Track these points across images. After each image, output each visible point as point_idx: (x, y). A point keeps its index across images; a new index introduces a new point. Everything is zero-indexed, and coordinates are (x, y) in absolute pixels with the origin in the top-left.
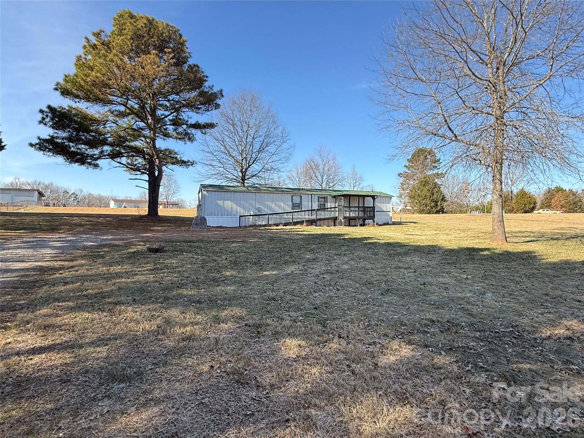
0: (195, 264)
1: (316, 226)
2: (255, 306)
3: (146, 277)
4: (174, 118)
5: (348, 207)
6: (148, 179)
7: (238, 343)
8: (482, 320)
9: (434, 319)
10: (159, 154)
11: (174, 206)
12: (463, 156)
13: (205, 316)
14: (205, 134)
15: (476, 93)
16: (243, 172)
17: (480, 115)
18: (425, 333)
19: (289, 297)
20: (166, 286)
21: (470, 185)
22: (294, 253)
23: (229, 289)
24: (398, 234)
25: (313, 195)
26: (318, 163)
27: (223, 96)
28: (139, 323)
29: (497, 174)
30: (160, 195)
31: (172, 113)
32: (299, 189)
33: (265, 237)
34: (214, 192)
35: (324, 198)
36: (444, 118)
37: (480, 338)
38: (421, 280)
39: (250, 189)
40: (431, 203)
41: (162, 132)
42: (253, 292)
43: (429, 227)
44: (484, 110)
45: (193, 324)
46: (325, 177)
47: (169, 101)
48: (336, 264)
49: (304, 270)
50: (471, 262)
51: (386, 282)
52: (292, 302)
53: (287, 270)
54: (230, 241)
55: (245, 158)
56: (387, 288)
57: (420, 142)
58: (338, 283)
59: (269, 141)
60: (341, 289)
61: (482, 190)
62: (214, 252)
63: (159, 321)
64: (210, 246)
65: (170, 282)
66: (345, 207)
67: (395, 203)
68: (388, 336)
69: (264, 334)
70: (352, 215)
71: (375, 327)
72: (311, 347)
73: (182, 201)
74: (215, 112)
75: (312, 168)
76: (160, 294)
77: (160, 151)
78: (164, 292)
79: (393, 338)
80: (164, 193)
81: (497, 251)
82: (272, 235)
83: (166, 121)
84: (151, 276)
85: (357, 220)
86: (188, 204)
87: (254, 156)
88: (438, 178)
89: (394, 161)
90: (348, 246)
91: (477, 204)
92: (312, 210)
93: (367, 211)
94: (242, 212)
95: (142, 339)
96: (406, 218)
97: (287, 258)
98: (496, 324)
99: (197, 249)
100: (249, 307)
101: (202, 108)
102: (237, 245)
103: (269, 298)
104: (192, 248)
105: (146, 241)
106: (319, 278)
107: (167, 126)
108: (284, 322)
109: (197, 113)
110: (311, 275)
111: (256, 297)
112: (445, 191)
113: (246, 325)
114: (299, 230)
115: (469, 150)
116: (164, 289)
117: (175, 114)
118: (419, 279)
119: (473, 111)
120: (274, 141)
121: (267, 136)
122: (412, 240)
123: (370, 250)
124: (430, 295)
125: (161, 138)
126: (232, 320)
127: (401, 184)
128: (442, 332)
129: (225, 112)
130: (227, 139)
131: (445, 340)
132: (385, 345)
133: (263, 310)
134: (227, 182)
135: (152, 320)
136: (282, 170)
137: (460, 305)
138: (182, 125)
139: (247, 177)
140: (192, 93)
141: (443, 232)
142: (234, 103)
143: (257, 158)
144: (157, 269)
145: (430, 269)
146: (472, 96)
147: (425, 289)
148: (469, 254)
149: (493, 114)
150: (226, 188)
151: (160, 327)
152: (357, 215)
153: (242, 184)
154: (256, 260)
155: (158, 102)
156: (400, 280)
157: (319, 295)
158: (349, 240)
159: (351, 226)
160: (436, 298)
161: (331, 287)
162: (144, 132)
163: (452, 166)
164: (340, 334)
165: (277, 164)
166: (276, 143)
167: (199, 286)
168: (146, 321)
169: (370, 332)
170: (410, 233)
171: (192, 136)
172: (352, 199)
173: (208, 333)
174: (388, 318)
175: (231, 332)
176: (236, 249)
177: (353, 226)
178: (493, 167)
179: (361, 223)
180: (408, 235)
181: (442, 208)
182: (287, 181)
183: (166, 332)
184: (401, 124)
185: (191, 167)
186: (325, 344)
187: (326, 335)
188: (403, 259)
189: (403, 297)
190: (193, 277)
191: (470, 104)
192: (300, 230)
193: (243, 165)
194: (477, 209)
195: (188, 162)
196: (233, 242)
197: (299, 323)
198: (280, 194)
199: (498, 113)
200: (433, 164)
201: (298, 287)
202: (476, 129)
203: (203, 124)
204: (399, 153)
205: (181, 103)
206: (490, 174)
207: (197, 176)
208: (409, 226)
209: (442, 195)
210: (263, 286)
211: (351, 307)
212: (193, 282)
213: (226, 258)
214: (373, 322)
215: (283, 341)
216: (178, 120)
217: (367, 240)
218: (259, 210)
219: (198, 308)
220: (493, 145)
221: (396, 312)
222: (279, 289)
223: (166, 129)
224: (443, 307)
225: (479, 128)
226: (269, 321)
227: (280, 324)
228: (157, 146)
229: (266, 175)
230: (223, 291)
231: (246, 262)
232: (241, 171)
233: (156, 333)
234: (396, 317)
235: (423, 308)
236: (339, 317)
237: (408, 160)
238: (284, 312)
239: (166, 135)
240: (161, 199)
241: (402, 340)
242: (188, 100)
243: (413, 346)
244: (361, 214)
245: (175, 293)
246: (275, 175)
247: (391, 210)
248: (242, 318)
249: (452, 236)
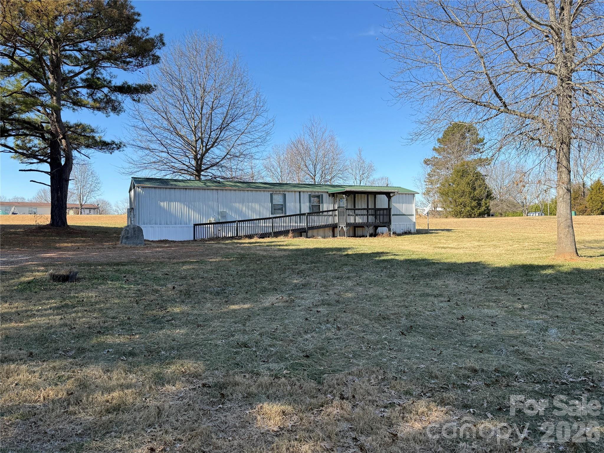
0: (125, 297)
1: (307, 237)
2: (218, 357)
3: (49, 320)
4: (89, 76)
5: (352, 209)
6: (49, 171)
7: (193, 412)
8: (544, 367)
9: (477, 368)
10: (66, 132)
11: (92, 211)
12: (515, 134)
13: (141, 375)
14: (139, 101)
15: (533, 44)
16: (198, 160)
17: (538, 75)
18: (464, 387)
19: (267, 341)
20: (81, 332)
21: (527, 175)
22: (275, 277)
23: (178, 333)
24: (425, 247)
25: (301, 193)
26: (309, 146)
27: (163, 44)
28: (39, 389)
29: (564, 159)
30: (69, 194)
31: (85, 69)
32: (280, 185)
33: (233, 254)
34: (153, 189)
35: (318, 197)
36: (489, 78)
37: (540, 392)
38: (458, 313)
39: (208, 184)
40: (471, 202)
41: (70, 98)
42: (214, 336)
43: (469, 236)
44: (545, 69)
45: (122, 387)
46: (318, 167)
47: (80, 50)
48: (337, 291)
49: (289, 301)
50: (528, 286)
51: (408, 316)
52: (272, 349)
53: (266, 302)
54: (179, 263)
55: (200, 138)
56: (409, 325)
57: (454, 114)
58: (339, 319)
59: (236, 113)
60: (343, 327)
61: (543, 183)
62: (156, 279)
63: (70, 385)
64: (149, 270)
65: (86, 326)
66: (348, 209)
67: (420, 203)
68: (411, 395)
69: (230, 397)
70: (359, 220)
71: (393, 382)
72: (301, 414)
73: (104, 202)
74: (151, 69)
75: (300, 153)
76: (71, 345)
77: (68, 127)
78: (77, 341)
79: (419, 397)
80: (76, 191)
81: (565, 269)
82: (242, 252)
83: (77, 82)
84: (57, 317)
85: (366, 227)
86: (114, 208)
87: (213, 135)
88: (481, 165)
89: (418, 142)
90: (352, 265)
91: (537, 202)
92: (300, 215)
93: (379, 215)
94: (197, 218)
95: (43, 414)
96: (436, 224)
97: (265, 284)
98: (563, 372)
99: (128, 276)
100: (208, 358)
101: (132, 62)
102: (191, 267)
103: (238, 344)
104: (121, 274)
105: (48, 264)
106: (311, 312)
107: (78, 90)
108: (261, 379)
109: (125, 70)
110: (300, 308)
111: (219, 342)
112: (491, 184)
113: (204, 385)
114: (282, 243)
115: (524, 125)
116: (78, 337)
117: (90, 71)
118: (455, 311)
119: (530, 70)
120: (244, 114)
121: (232, 105)
122: (445, 255)
123: (385, 271)
124: (470, 334)
125: (69, 107)
126: (183, 378)
127: (429, 175)
128: (488, 385)
129: (168, 69)
130: (171, 109)
131: (492, 398)
132: (407, 408)
133: (230, 363)
134: (175, 174)
135: (59, 383)
136: (256, 157)
137: (513, 347)
138: (101, 88)
139: (203, 167)
140: (116, 38)
141: (489, 244)
142: (182, 55)
143: (218, 138)
144: (67, 306)
145: (471, 296)
146: (528, 47)
147: (463, 326)
148: (526, 275)
149: (557, 73)
150: (172, 183)
151: (72, 393)
152: (366, 221)
153: (197, 178)
154: (219, 289)
155: (63, 53)
156: (428, 313)
157: (312, 337)
158: (354, 256)
159: (358, 237)
160: (479, 338)
161: (328, 325)
162: (42, 98)
163: (501, 148)
164: (343, 393)
165: (249, 147)
166: (246, 116)
167: (132, 330)
168: (50, 385)
169: (386, 390)
170: (442, 246)
171: (117, 104)
172: (358, 198)
173: (146, 399)
174: (411, 369)
175: (181, 397)
176: (189, 273)
177: (360, 237)
178: (558, 150)
179: (371, 232)
180: (439, 248)
181: (488, 209)
182: (264, 173)
183: (81, 401)
184: (428, 88)
185: (116, 152)
186: (321, 408)
187: (323, 396)
188: (432, 282)
189: (432, 337)
190: (122, 317)
191: (525, 59)
192: (284, 243)
193: (198, 149)
194: (537, 209)
195: (112, 144)
196: (184, 263)
197: (283, 379)
198: (254, 192)
199: (564, 71)
200: (474, 146)
201: (281, 325)
202: (534, 95)
203: (134, 86)
204: (426, 130)
205: (100, 54)
206: (553, 159)
207: (127, 165)
208: (440, 236)
209: (487, 190)
210: (229, 327)
211: (358, 353)
212: (122, 324)
213: (174, 288)
214: (390, 374)
215: (259, 406)
216: (96, 80)
217: (380, 256)
218: (223, 214)
219: (130, 363)
220: (557, 117)
221: (423, 359)
222: (253, 330)
223: (76, 94)
224: (489, 351)
225: (538, 93)
226: (238, 378)
227: (255, 382)
228: (64, 119)
229: (233, 164)
230: (169, 336)
231: (204, 291)
232: (195, 158)
233: (65, 404)
234: (423, 366)
235: (461, 352)
236: (340, 369)
237: (438, 139)
238: (261, 363)
239: (77, 103)
240: (71, 200)
241: (431, 399)
242: (110, 50)
243: (446, 407)
244: (371, 219)
245: (94, 341)
246: (246, 164)
247: (414, 213)
248: (197, 376)
249: (501, 248)
